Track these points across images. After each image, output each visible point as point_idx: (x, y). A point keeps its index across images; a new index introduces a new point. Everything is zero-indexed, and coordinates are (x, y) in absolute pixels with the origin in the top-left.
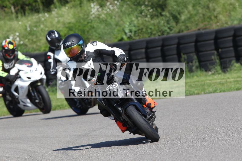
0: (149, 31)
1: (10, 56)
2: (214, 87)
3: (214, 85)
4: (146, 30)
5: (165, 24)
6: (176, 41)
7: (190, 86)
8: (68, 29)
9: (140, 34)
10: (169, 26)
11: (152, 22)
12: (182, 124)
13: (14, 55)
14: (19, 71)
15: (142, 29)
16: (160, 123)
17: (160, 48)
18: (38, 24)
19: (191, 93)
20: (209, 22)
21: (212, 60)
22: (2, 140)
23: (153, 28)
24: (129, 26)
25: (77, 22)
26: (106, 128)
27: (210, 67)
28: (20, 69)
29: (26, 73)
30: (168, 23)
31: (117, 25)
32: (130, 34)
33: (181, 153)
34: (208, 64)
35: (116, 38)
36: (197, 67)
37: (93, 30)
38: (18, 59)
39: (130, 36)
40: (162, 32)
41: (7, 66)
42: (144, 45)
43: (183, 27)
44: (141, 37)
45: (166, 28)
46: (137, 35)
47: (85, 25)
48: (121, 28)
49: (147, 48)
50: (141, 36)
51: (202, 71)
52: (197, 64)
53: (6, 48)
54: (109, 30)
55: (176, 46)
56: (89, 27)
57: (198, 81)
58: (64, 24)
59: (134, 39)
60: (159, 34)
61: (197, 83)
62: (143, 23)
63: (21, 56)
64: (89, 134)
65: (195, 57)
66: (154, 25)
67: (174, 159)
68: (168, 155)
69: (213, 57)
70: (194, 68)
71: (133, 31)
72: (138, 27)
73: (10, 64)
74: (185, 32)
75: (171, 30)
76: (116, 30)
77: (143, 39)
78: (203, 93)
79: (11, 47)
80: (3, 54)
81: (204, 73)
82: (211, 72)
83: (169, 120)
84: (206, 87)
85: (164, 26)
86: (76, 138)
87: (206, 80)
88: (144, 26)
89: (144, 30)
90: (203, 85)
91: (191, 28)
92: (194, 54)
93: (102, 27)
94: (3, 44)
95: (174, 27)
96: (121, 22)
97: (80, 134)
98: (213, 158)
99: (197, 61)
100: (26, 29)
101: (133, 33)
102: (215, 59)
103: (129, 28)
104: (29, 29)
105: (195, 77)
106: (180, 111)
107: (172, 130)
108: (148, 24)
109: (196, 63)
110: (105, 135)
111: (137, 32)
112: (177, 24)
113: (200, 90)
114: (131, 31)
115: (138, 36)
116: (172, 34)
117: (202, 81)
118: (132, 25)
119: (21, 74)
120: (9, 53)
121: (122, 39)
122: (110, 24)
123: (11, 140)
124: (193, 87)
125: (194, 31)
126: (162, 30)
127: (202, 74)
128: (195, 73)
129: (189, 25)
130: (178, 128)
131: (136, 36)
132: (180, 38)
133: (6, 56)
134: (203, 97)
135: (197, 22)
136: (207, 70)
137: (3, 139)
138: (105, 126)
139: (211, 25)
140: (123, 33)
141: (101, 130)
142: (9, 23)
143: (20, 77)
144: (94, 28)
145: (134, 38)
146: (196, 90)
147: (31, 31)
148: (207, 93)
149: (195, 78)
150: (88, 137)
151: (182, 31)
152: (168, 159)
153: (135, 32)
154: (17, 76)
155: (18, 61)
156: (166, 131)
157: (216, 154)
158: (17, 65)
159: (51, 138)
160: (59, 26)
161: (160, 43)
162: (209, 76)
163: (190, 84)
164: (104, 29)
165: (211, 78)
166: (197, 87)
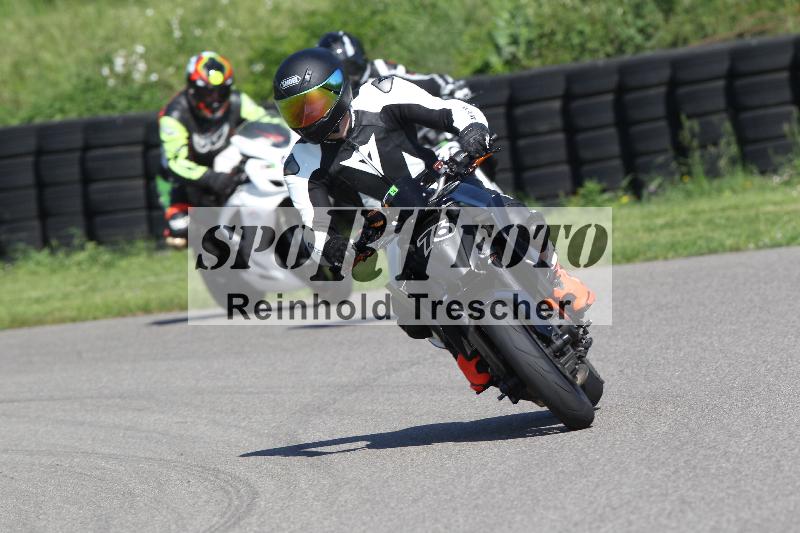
0: (576, 40)
1: (213, 111)
2: (789, 227)
3: (790, 221)
4: (567, 38)
5: (630, 18)
6: (665, 74)
7: (710, 222)
8: (305, 35)
9: (545, 52)
10: (640, 23)
11: (586, 10)
12: (680, 350)
13: (225, 105)
14: (246, 158)
15: (553, 33)
16: (611, 346)
17: (610, 97)
18: (208, 17)
19: (714, 245)
20: (773, 10)
21: (783, 136)
22: (89, 401)
23: (588, 29)
24: (508, 23)
25: (337, 9)
26: (431, 361)
27: (778, 159)
28: (249, 152)
29: (268, 167)
30: (638, 15)
31: (468, 21)
32: (512, 49)
33: (678, 443)
34: (770, 152)
35: (466, 64)
36: (733, 162)
37: (391, 37)
38: (241, 121)
39: (514, 56)
40: (616, 44)
41: (202, 144)
42: (559, 88)
43: (688, 28)
44: (550, 60)
45: (632, 32)
46: (535, 52)
47: (364, 22)
48: (484, 31)
49: (568, 97)
50: (550, 57)
51: (752, 173)
52: (734, 149)
53: (200, 83)
54: (445, 38)
55: (662, 90)
56: (378, 27)
57: (736, 207)
58: (294, 15)
59: (524, 68)
60: (609, 49)
61: (732, 213)
62: (554, 16)
63: (251, 110)
64: (375, 380)
65: (727, 126)
66: (592, 20)
67: (656, 465)
68: (635, 453)
69: (786, 127)
70: (723, 163)
71: (523, 39)
72: (541, 26)
73: (215, 138)
74: (696, 45)
75: (648, 37)
76: (466, 38)
77: (555, 67)
78: (752, 246)
79: (216, 78)
80: (189, 103)
81: (758, 180)
82: (781, 176)
83: (639, 336)
84: (762, 227)
85: (626, 22)
86: (332, 396)
87: (763, 203)
88: (559, 22)
89: (559, 37)
90: (753, 220)
91: (715, 32)
92: (724, 115)
93: (421, 26)
94: (191, 68)
95: (657, 28)
96: (482, 12)
97: (345, 380)
98: (782, 462)
99: (733, 139)
100: (169, 33)
101: (523, 47)
102: (793, 134)
103: (508, 32)
104: (177, 34)
105: (727, 194)
106: (677, 307)
107: (648, 366)
108: (573, 16)
109: (729, 148)
110: (429, 385)
111: (537, 44)
112: (667, 20)
113: (743, 238)
114: (515, 41)
115: (540, 55)
116: (653, 49)
117: (751, 206)
118: (520, 20)
119: (251, 169)
120: (209, 100)
121: (486, 67)
122: (446, 18)
123: (118, 400)
124: (717, 227)
125: (725, 40)
126: (617, 37)
127: (748, 184)
128: (726, 181)
129: (705, 20)
130: (669, 362)
131: (533, 58)
132: (677, 64)
133: (199, 108)
134: (753, 258)
135: (732, 12)
136: (766, 168)
137: (92, 397)
138: (428, 356)
139: (782, 20)
140: (490, 48)
141: (414, 369)
142: (111, 12)
143: (248, 181)
144: (392, 29)
145: (525, 62)
146: (730, 235)
147: (183, 38)
148: (766, 246)
149: (728, 198)
150: (373, 391)
151: (685, 41)
152: (637, 463)
153: (530, 43)
154: (238, 178)
155: (241, 127)
156: (628, 371)
157: (793, 449)
158: (236, 139)
159: (251, 393)
160: (276, 22)
161: (613, 81)
162: (774, 189)
163: (707, 216)
164: (427, 32)
165: (778, 196)
166: (733, 227)
